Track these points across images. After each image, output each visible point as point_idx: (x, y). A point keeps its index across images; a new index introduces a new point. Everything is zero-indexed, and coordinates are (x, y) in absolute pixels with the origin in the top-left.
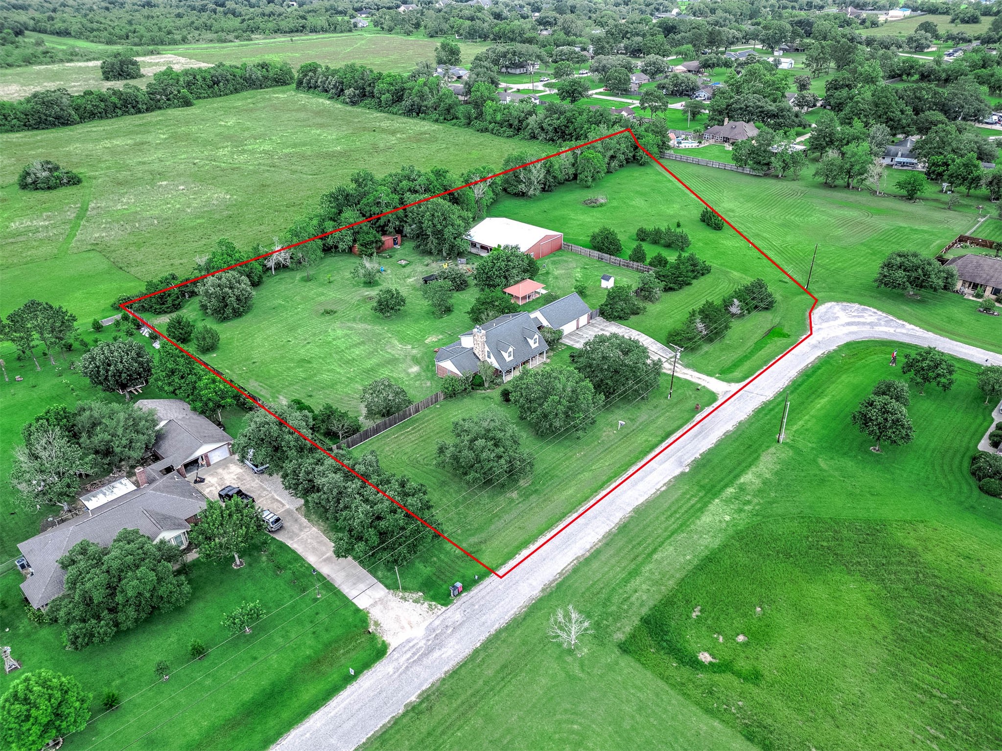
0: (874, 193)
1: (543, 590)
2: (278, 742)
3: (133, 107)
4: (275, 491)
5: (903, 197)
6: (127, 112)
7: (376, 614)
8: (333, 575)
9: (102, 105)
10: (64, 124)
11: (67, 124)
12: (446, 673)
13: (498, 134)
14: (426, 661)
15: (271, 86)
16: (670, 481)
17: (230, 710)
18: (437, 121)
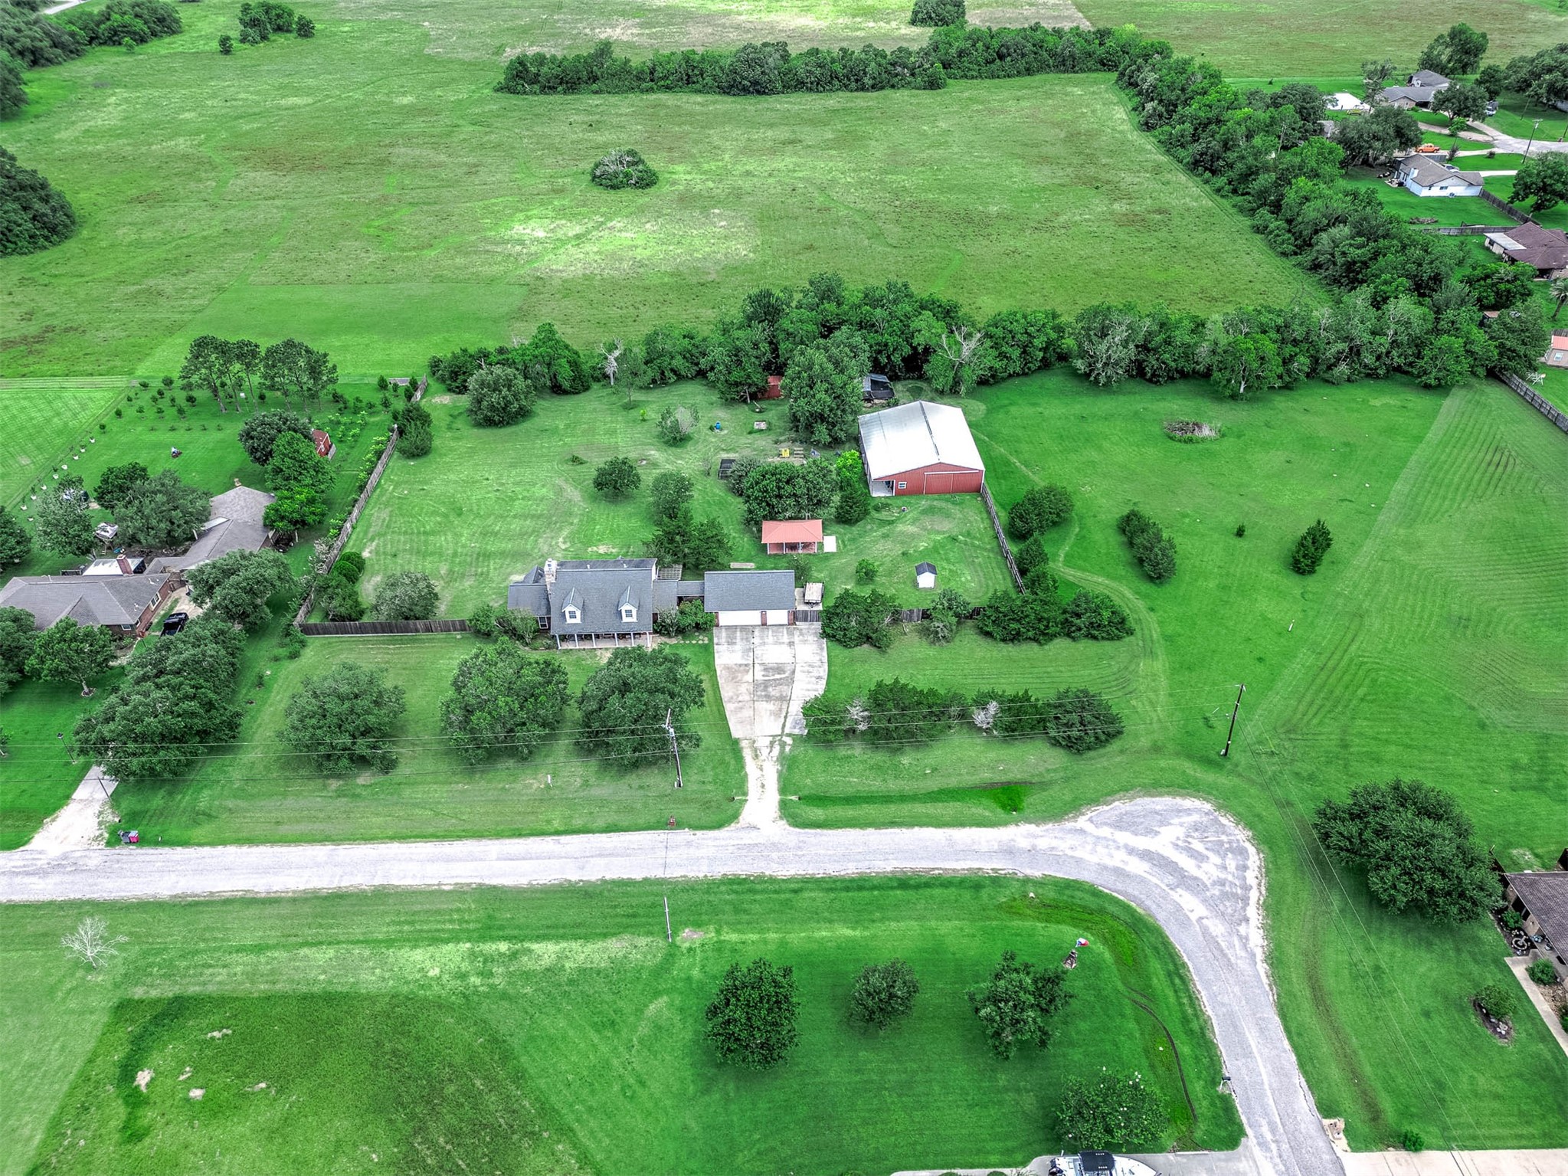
3: (857, 81)
6: (846, 86)
9: (818, 71)
10: (758, 92)
11: (764, 93)
15: (1090, 70)
16: (469, 885)
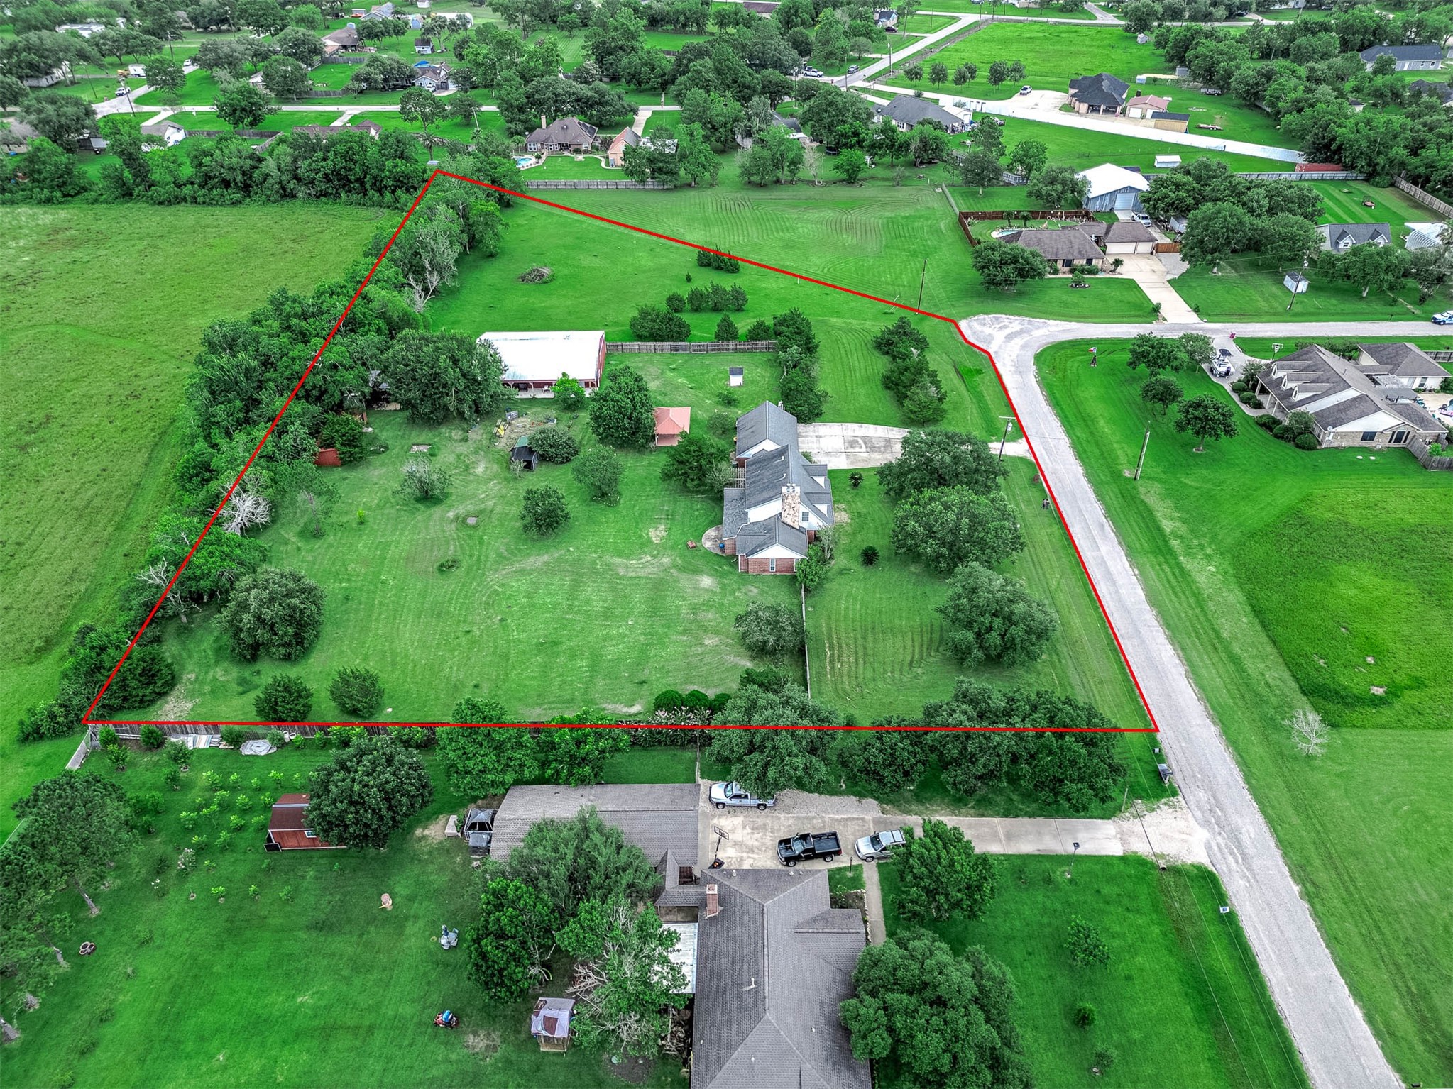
0: (811, 183)
1: (1214, 723)
2: (1282, 1017)
4: (826, 811)
5: (841, 181)
7: (1139, 847)
8: (1041, 847)
12: (1277, 847)
13: (210, 203)
14: (1250, 850)
17: (1199, 1037)
18: (49, 201)
